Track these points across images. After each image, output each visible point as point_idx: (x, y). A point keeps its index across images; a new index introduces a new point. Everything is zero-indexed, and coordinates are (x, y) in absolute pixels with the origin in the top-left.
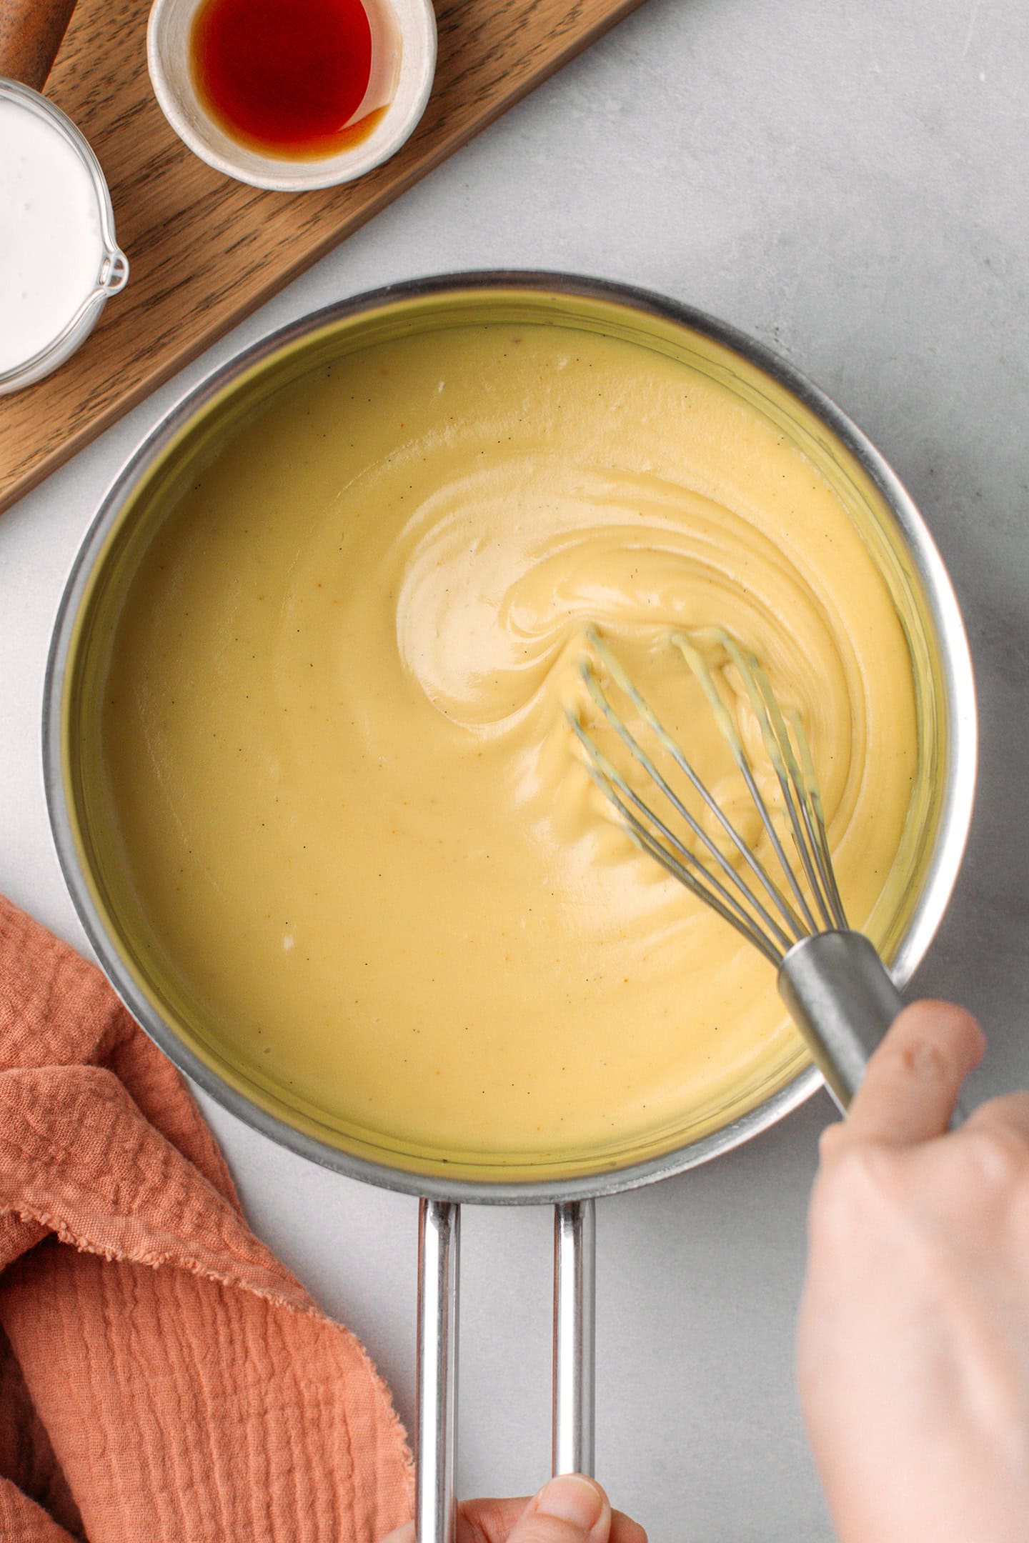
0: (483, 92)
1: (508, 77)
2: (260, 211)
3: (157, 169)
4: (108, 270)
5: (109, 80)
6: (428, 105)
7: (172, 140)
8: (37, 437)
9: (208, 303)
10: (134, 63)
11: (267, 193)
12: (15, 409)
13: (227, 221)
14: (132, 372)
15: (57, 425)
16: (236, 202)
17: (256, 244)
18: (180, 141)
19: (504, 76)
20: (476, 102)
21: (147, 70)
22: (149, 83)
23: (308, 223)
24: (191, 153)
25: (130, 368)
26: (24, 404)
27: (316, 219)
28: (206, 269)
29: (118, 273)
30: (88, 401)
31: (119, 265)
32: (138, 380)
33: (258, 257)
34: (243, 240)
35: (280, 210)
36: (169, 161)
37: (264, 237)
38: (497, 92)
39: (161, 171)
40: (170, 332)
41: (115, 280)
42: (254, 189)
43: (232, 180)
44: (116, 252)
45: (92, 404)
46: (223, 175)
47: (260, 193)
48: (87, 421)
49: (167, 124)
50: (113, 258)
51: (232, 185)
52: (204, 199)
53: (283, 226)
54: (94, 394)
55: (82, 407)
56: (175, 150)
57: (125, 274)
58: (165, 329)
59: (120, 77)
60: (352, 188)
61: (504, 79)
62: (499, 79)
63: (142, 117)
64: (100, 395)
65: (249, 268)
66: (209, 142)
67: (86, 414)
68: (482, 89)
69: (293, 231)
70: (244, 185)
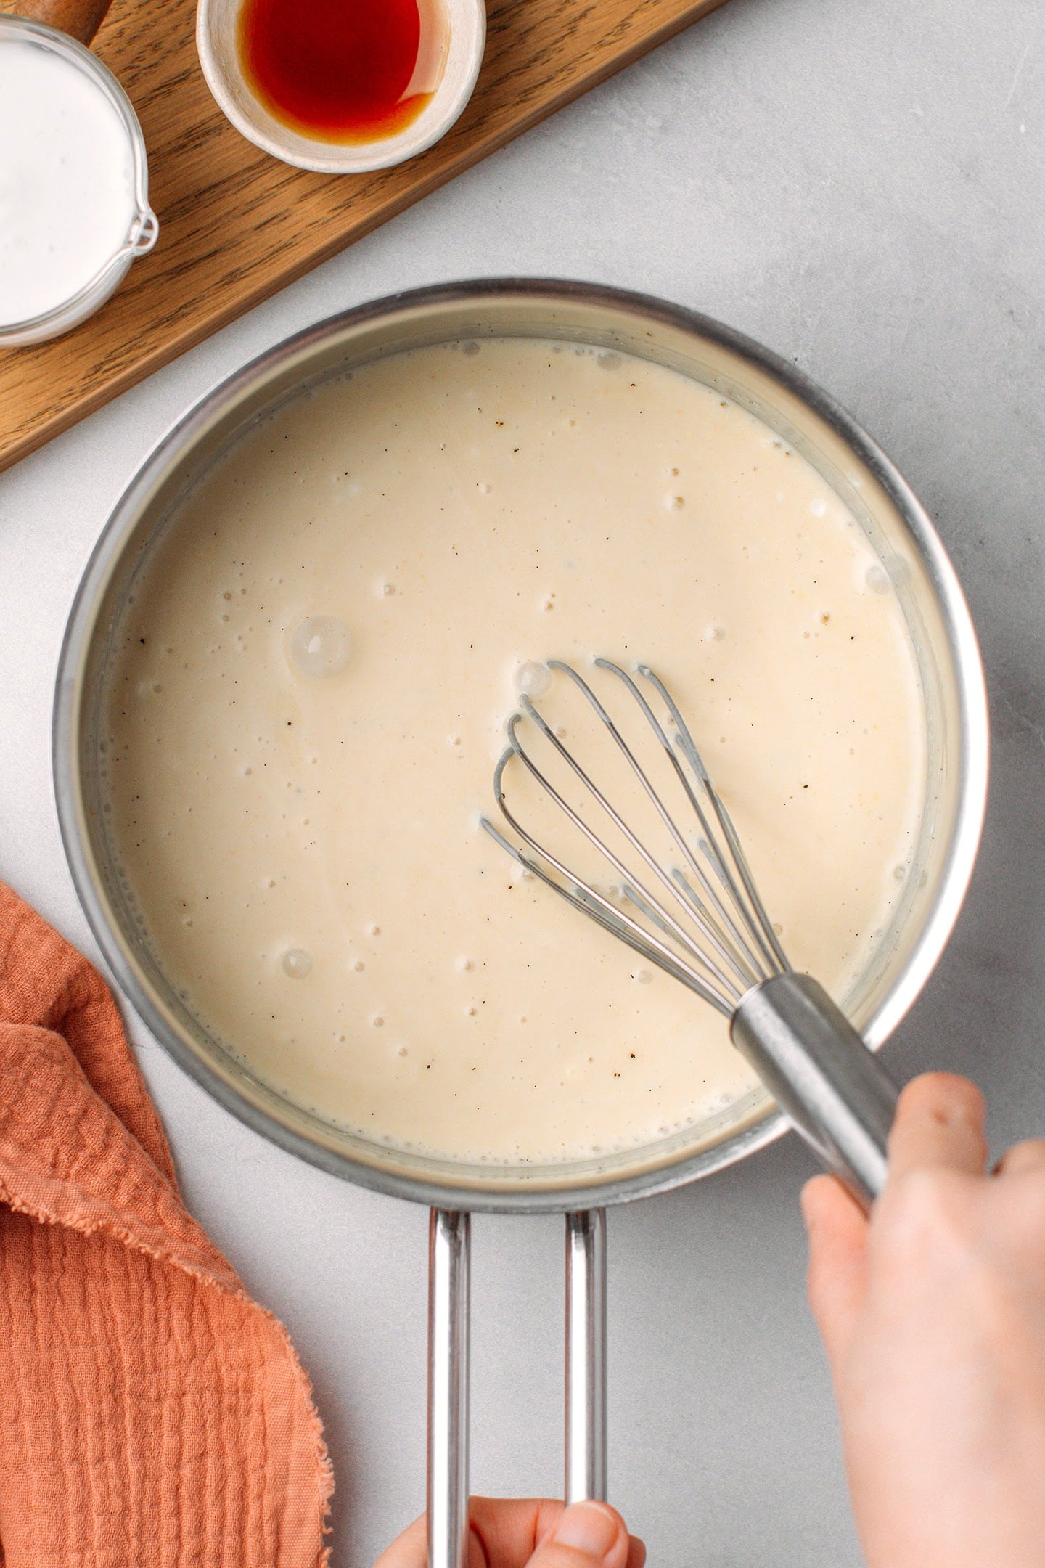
0: (526, 95)
1: (552, 82)
2: (294, 190)
3: (193, 140)
4: (138, 230)
5: (156, 47)
6: (470, 102)
7: (213, 112)
8: (48, 394)
9: (232, 278)
10: (182, 31)
11: (303, 173)
13: (258, 198)
14: (150, 340)
15: (70, 384)
16: (270, 179)
17: (285, 224)
18: (221, 114)
19: (547, 81)
20: (518, 103)
21: (194, 40)
22: (196, 54)
23: (341, 207)
24: (231, 126)
25: (148, 334)
27: (347, 205)
28: (232, 244)
29: (148, 233)
30: (103, 364)
31: (149, 226)
32: (155, 348)
33: (286, 237)
34: (273, 219)
35: (313, 192)
36: (207, 133)
37: (295, 218)
38: (539, 96)
39: (198, 142)
40: (191, 302)
41: (143, 240)
42: (291, 167)
43: (269, 157)
44: (147, 213)
45: (106, 367)
46: (261, 151)
47: (294, 173)
48: (100, 383)
49: (209, 96)
50: (143, 218)
51: (269, 161)
52: (240, 173)
53: (315, 208)
54: (110, 357)
55: (97, 369)
56: (213, 123)
58: (186, 299)
59: (166, 45)
60: (387, 177)
61: (548, 84)
62: (543, 84)
63: (184, 87)
64: (115, 359)
65: (276, 247)
66: (249, 116)
67: (100, 376)
68: (525, 91)
69: (324, 214)
70: (280, 162)
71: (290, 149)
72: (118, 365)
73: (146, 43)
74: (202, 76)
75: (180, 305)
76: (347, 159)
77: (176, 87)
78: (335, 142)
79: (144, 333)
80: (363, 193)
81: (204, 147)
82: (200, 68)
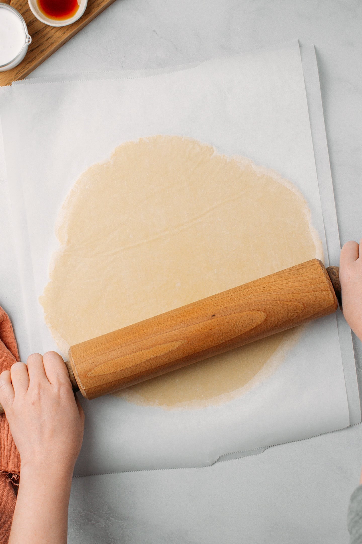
0: (99, 5)
1: (104, 2)
2: (53, 31)
3: (31, 24)
4: (27, 40)
5: (20, 5)
6: (86, 8)
7: (34, 17)
8: (7, 80)
9: (43, 51)
10: (25, 2)
11: (55, 27)
12: (3, 75)
13: (46, 34)
14: (27, 66)
15: (11, 78)
16: (48, 30)
17: (52, 38)
18: (35, 18)
19: (103, 1)
20: (97, 7)
21: (28, 3)
22: (29, 6)
23: (63, 33)
24: (38, 20)
25: (27, 65)
26: (5, 74)
27: (64, 33)
28: (42, 44)
29: (29, 40)
30: (18, 72)
31: (29, 38)
32: (28, 68)
33: (53, 41)
34: (49, 38)
35: (57, 31)
36: (34, 22)
37: (53, 37)
38: (101, 5)
39: (32, 24)
40: (35, 57)
41: (29, 41)
42: (52, 27)
43: (47, 25)
44: (29, 36)
45: (19, 73)
46: (45, 24)
47: (53, 28)
48: (18, 77)
49: (33, 14)
51: (47, 26)
52: (41, 29)
53: (58, 34)
54: (19, 71)
55: (17, 74)
56: (35, 19)
57: (31, 40)
58: (34, 57)
59: (23, 4)
60: (72, 26)
61: (103, 2)
62: (102, 2)
63: (28, 13)
64: (20, 71)
65: (51, 43)
66: (41, 17)
67: (18, 75)
68: (99, 4)
69: (60, 35)
70: (49, 26)
71: (51, 23)
72: (21, 72)
73: (18, 5)
74: (30, 10)
75: (32, 58)
76: (62, 23)
77: (26, 13)
78: (60, 20)
79: (26, 65)
80: (67, 30)
81: (33, 25)
82: (30, 9)
